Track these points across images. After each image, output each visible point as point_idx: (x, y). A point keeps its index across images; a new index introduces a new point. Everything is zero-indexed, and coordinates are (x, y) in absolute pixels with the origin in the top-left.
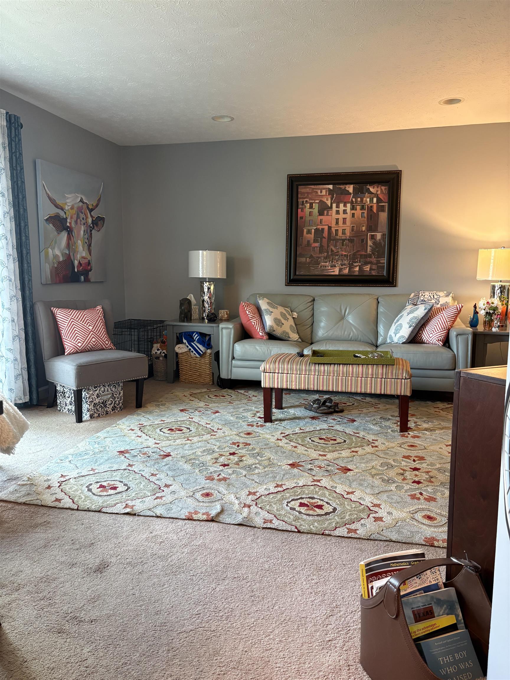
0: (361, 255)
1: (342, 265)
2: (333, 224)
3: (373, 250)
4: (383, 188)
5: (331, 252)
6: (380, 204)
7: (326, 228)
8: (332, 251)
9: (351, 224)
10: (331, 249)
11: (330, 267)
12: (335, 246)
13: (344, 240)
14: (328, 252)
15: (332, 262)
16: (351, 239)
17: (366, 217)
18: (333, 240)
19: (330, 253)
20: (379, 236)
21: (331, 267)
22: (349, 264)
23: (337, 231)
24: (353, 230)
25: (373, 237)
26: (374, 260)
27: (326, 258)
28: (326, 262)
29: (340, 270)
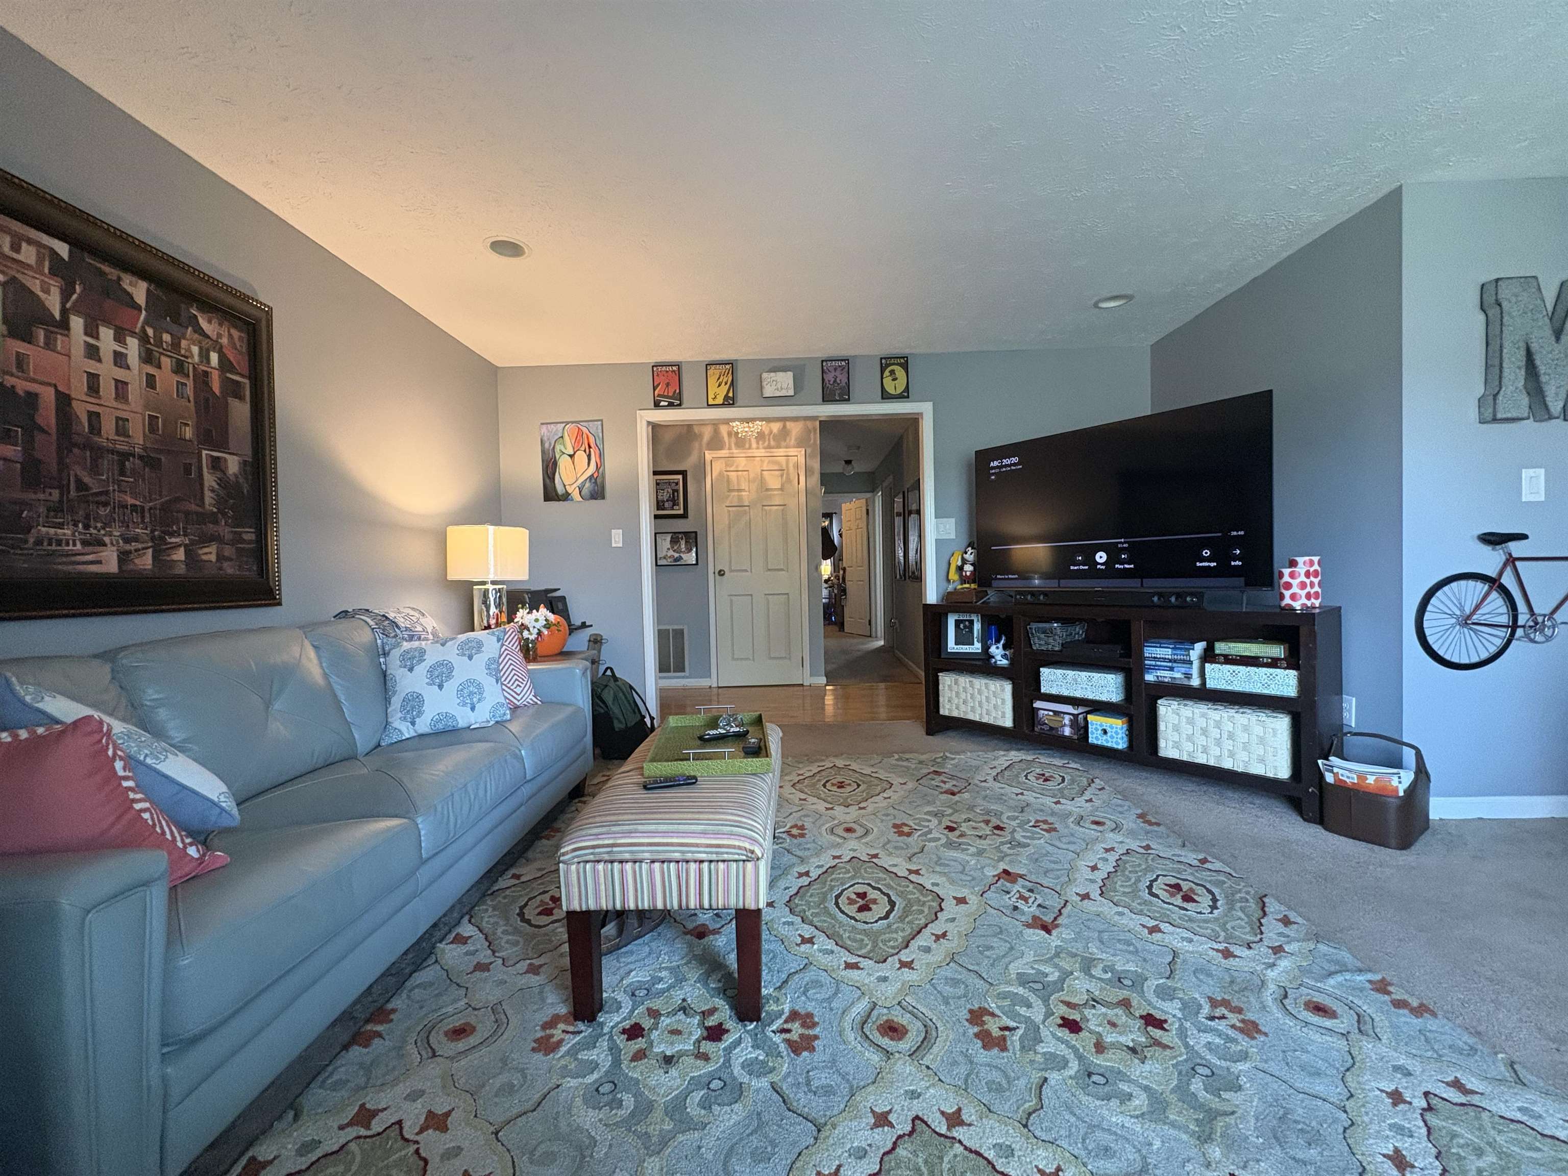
0: (187, 513)
1: (127, 541)
2: (78, 389)
3: (220, 501)
4: (235, 333)
5: (78, 489)
6: (229, 375)
7: (48, 396)
8: (81, 486)
9: (147, 407)
10: (79, 481)
11: (79, 546)
12: (95, 470)
13: (125, 456)
14: (64, 489)
15: (87, 527)
16: (148, 456)
17: (192, 399)
18: (84, 447)
19: (73, 493)
20: (233, 465)
21: (85, 543)
22: (153, 539)
23: (94, 417)
24: (153, 427)
25: (217, 465)
26: (225, 531)
27: (56, 509)
28: (60, 526)
29: (124, 556)
